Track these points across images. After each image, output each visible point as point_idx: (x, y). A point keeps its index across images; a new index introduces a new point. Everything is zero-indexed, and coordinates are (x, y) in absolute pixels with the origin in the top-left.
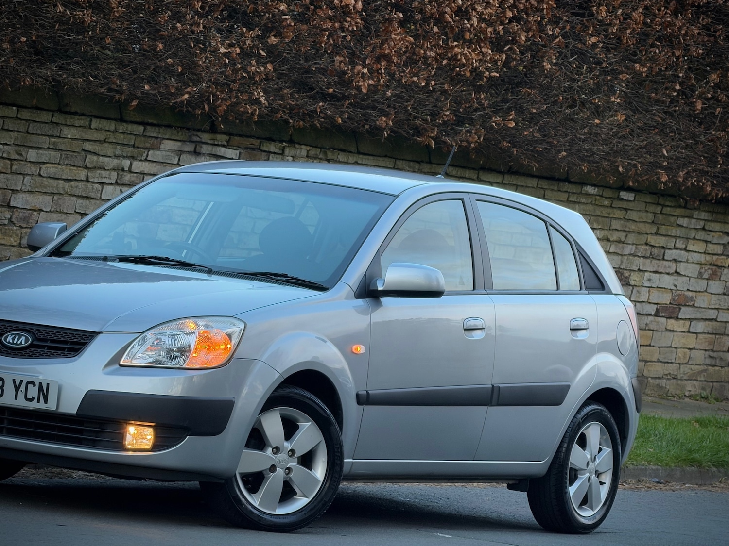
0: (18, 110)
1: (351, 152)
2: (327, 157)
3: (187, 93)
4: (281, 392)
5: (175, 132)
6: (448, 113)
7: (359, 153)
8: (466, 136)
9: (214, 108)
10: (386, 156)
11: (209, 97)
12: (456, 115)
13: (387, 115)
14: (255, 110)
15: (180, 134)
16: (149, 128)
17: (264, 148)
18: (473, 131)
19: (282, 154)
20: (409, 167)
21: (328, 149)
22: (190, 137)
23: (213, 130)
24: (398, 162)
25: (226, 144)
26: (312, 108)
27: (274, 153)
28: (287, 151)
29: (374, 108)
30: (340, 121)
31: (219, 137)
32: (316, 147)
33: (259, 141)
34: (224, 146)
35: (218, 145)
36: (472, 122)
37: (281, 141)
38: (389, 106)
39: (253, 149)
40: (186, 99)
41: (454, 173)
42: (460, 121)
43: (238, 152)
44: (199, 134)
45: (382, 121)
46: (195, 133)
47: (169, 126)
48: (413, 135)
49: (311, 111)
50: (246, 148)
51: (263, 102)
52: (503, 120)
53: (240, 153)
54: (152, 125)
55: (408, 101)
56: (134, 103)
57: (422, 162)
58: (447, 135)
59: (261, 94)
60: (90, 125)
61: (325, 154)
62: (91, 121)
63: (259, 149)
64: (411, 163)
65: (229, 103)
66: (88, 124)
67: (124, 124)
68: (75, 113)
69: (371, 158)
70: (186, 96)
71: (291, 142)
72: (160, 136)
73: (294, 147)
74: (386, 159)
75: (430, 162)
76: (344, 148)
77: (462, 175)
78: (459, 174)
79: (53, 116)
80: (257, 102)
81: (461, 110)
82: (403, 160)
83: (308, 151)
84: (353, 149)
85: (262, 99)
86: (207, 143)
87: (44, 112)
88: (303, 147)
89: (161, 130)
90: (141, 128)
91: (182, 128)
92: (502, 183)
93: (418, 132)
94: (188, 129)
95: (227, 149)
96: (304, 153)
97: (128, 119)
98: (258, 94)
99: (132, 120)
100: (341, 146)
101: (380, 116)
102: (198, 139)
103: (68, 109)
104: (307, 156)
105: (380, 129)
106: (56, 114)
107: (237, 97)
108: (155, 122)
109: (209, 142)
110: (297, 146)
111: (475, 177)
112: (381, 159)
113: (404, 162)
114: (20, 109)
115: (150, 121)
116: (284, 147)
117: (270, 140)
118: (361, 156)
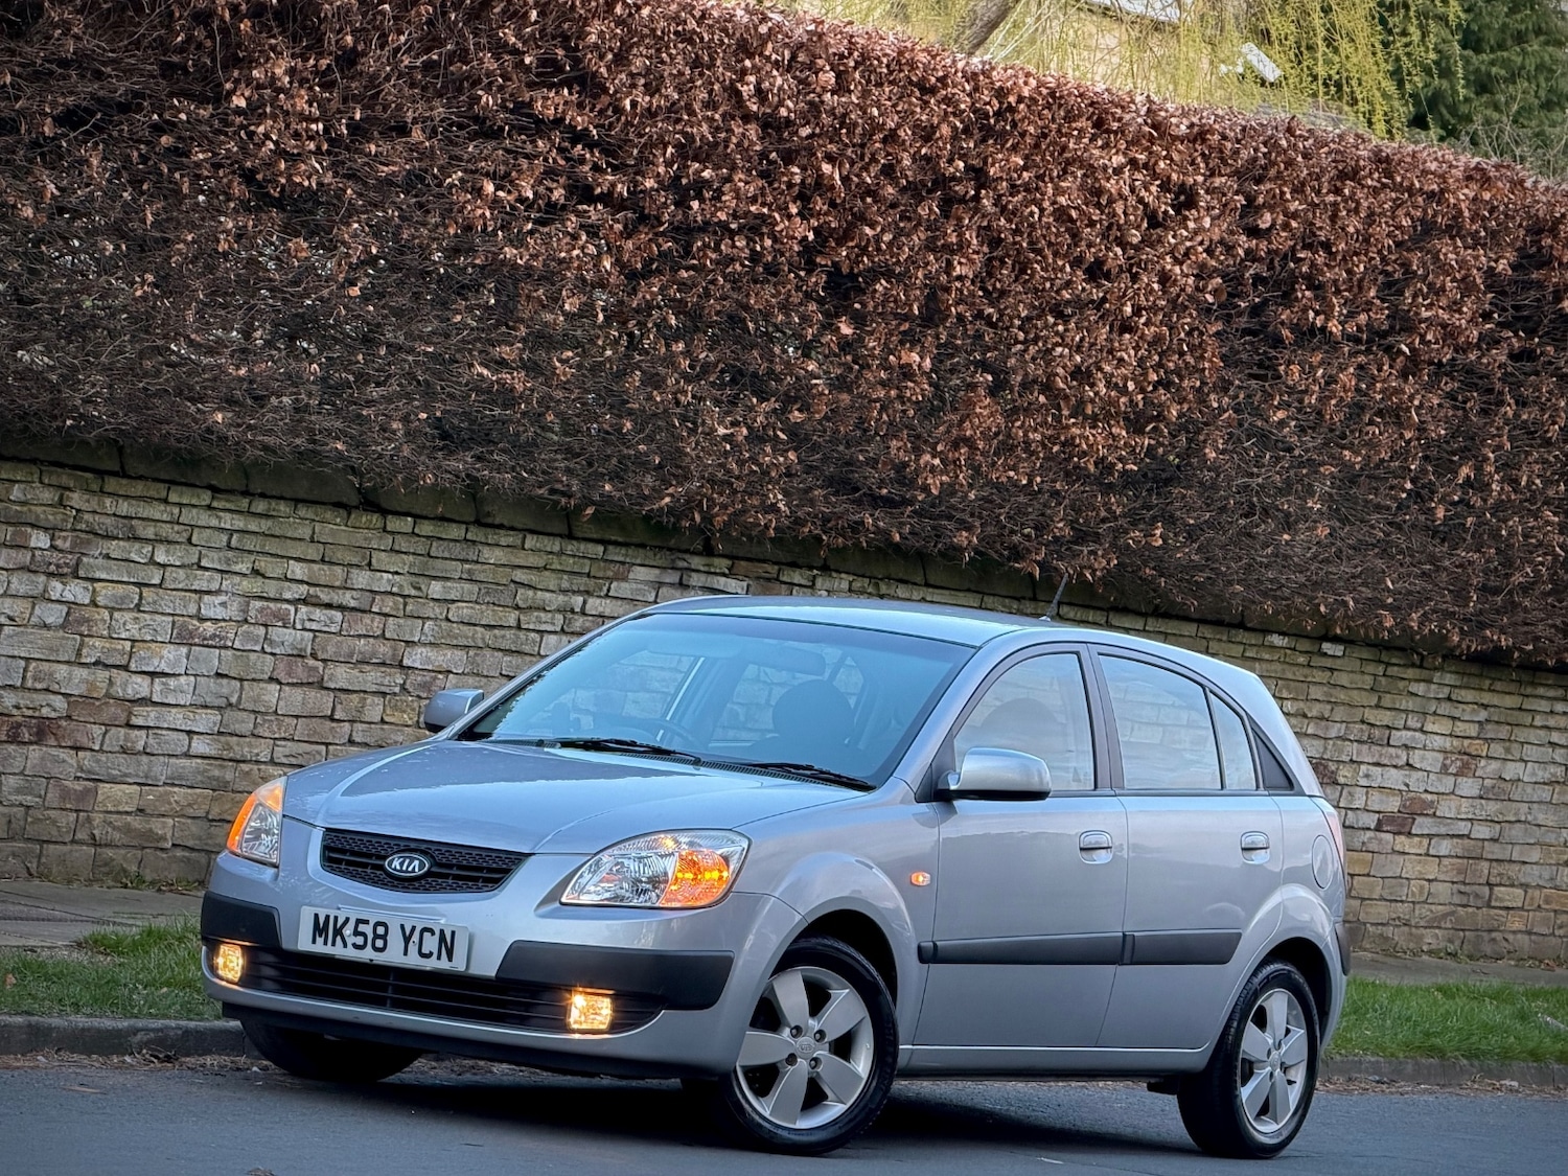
0: (415, 523)
1: (915, 584)
2: (879, 590)
3: (668, 495)
4: (803, 944)
5: (650, 554)
6: (1061, 525)
7: (927, 585)
8: (1089, 559)
9: (708, 518)
10: (969, 590)
11: (701, 502)
12: (1072, 528)
13: (969, 528)
14: (771, 521)
15: (658, 557)
16: (611, 548)
17: (785, 579)
18: (1100, 553)
19: (812, 587)
20: (1004, 606)
21: (881, 579)
22: (673, 561)
23: (708, 551)
24: (986, 598)
25: (727, 571)
26: (857, 517)
27: (800, 585)
28: (819, 582)
29: (950, 518)
30: (897, 537)
31: (717, 561)
32: (863, 576)
33: (776, 567)
34: (724, 575)
35: (715, 574)
36: (1097, 538)
37: (811, 568)
38: (972, 515)
39: (769, 580)
40: (667, 505)
41: (1071, 615)
42: (1081, 537)
43: (745, 584)
44: (686, 556)
45: (962, 538)
46: (681, 555)
47: (643, 546)
48: (1009, 559)
49: (855, 522)
50: (758, 578)
51: (783, 508)
52: (1145, 536)
53: (748, 586)
54: (616, 543)
55: (1002, 507)
56: (590, 511)
57: (1024, 598)
58: (1061, 558)
59: (780, 497)
60: (523, 543)
61: (877, 586)
62: (525, 537)
63: (777, 579)
64: (1007, 601)
65: (731, 510)
66: (519, 542)
67: (575, 543)
68: (501, 526)
69: (947, 592)
70: (667, 500)
71: (826, 569)
72: (628, 560)
73: (830, 576)
74: (969, 595)
75: (1034, 599)
76: (905, 578)
77: (1084, 618)
78: (1078, 617)
79: (467, 530)
80: (774, 508)
81: (1081, 521)
82: (994, 595)
83: (850, 583)
84: (919, 579)
85: (781, 505)
86: (698, 571)
87: (454, 525)
88: (843, 575)
89: (630, 552)
90: (600, 549)
91: (661, 548)
92: (1144, 630)
93: (1017, 553)
94: (670, 549)
95: (729, 580)
96: (845, 585)
97: (580, 535)
98: (775, 496)
99: (586, 536)
100: (901, 575)
101: (958, 530)
102: (685, 564)
103: (489, 520)
104: (850, 590)
105: (960, 550)
106: (472, 528)
107: (743, 501)
108: (620, 539)
109: (702, 568)
110: (834, 575)
111: (1103, 622)
112: (961, 594)
113: (996, 599)
114: (418, 521)
115: (613, 538)
116: (814, 577)
117: (794, 565)
118: (931, 590)
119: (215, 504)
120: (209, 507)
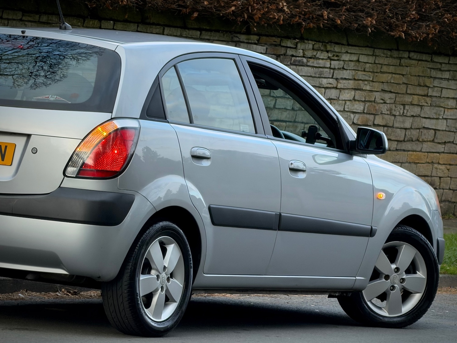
0: (114, 24)
1: (343, 44)
2: (326, 49)
3: (235, 5)
5: (222, 35)
6: (414, 13)
7: (349, 45)
8: (426, 29)
9: (251, 17)
10: (367, 46)
11: (248, 9)
12: (419, 14)
13: (371, 16)
14: (280, 16)
15: (225, 35)
16: (203, 32)
17: (283, 44)
18: (431, 26)
19: (296, 48)
20: (384, 54)
21: (327, 43)
22: (232, 38)
23: (249, 32)
24: (376, 50)
25: (257, 42)
26: (320, 13)
27: (290, 47)
28: (299, 45)
29: (362, 11)
30: (339, 22)
31: (252, 37)
32: (319, 42)
33: (280, 39)
34: (255, 44)
35: (251, 43)
36: (430, 19)
37: (295, 39)
38: (373, 10)
39: (276, 45)
40: (233, 11)
41: (415, 57)
42: (423, 18)
43: (265, 48)
44: (238, 35)
45: (368, 21)
46: (236, 35)
47: (217, 31)
48: (388, 31)
49: (318, 15)
50: (271, 45)
51: (286, 10)
52: (453, 17)
53: (267, 48)
54: (206, 30)
55: (386, 5)
56: (196, 15)
57: (393, 49)
58: (412, 29)
59: (285, 4)
60: (163, 31)
61: (325, 46)
62: (164, 29)
63: (280, 45)
64: (385, 51)
65: (262, 12)
66: (161, 31)
67: (187, 30)
68: (153, 24)
69: (357, 48)
70: (233, 8)
71: (302, 39)
72: (211, 38)
73: (304, 42)
74: (368, 49)
75: (398, 50)
76: (338, 42)
77: (421, 59)
78: (418, 58)
79: (138, 26)
80: (281, 10)
81: (423, 10)
82: (379, 49)
83: (313, 45)
84: (345, 42)
85: (285, 8)
86: (243, 42)
87: (132, 24)
88: (310, 42)
89: (212, 33)
90: (199, 33)
91: (227, 32)
92: (449, 63)
93: (392, 27)
94: (230, 32)
95: (258, 46)
96: (311, 46)
97: (190, 26)
98: (283, 4)
99: (193, 27)
100: (336, 41)
101: (367, 17)
102: (238, 39)
103: (148, 21)
104: (313, 49)
105: (366, 27)
106: (140, 25)
107: (268, 7)
108: (208, 28)
109: (245, 41)
110: (306, 41)
111: (429, 60)
112: (364, 49)
113: (380, 50)
114: (116, 23)
115: (204, 27)
116: (297, 43)
117: (288, 38)
118: (350, 47)
119: (24, 18)
120: (21, 20)
